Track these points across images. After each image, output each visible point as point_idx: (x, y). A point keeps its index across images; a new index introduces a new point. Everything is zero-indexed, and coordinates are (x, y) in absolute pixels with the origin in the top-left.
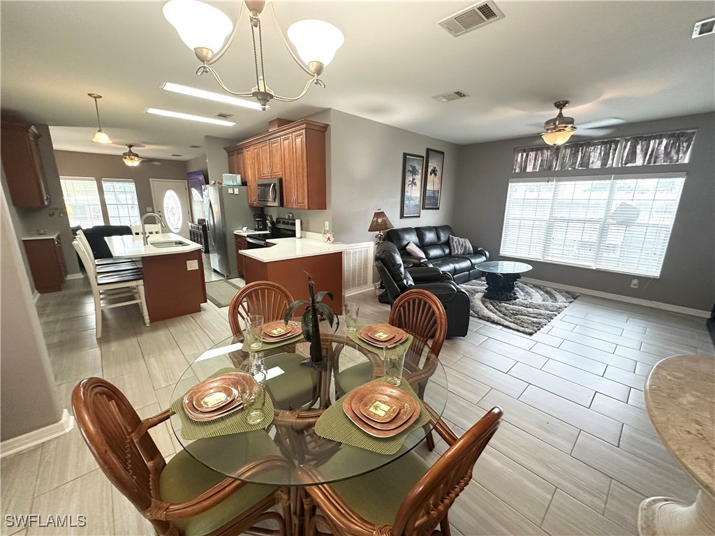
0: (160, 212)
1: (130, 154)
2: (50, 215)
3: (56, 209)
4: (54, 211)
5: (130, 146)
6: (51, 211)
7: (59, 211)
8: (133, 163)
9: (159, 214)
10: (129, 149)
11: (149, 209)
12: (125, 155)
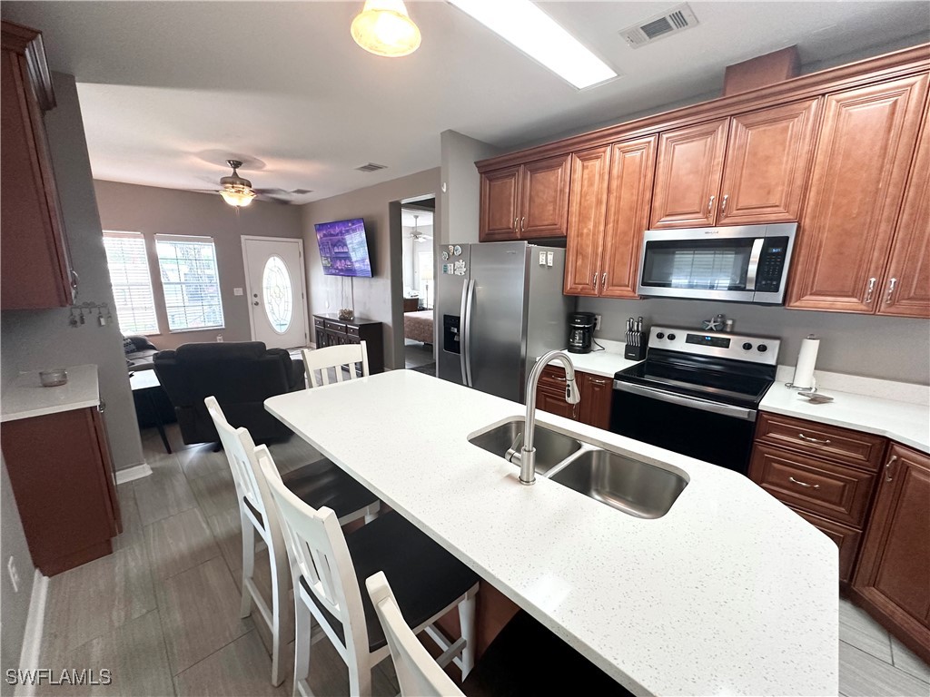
0: (256, 296)
1: (234, 180)
2: (74, 323)
3: (89, 305)
4: (85, 311)
5: (236, 164)
6: (77, 312)
7: (96, 311)
8: (239, 199)
9: (255, 300)
10: (232, 170)
11: (238, 292)
12: (224, 182)
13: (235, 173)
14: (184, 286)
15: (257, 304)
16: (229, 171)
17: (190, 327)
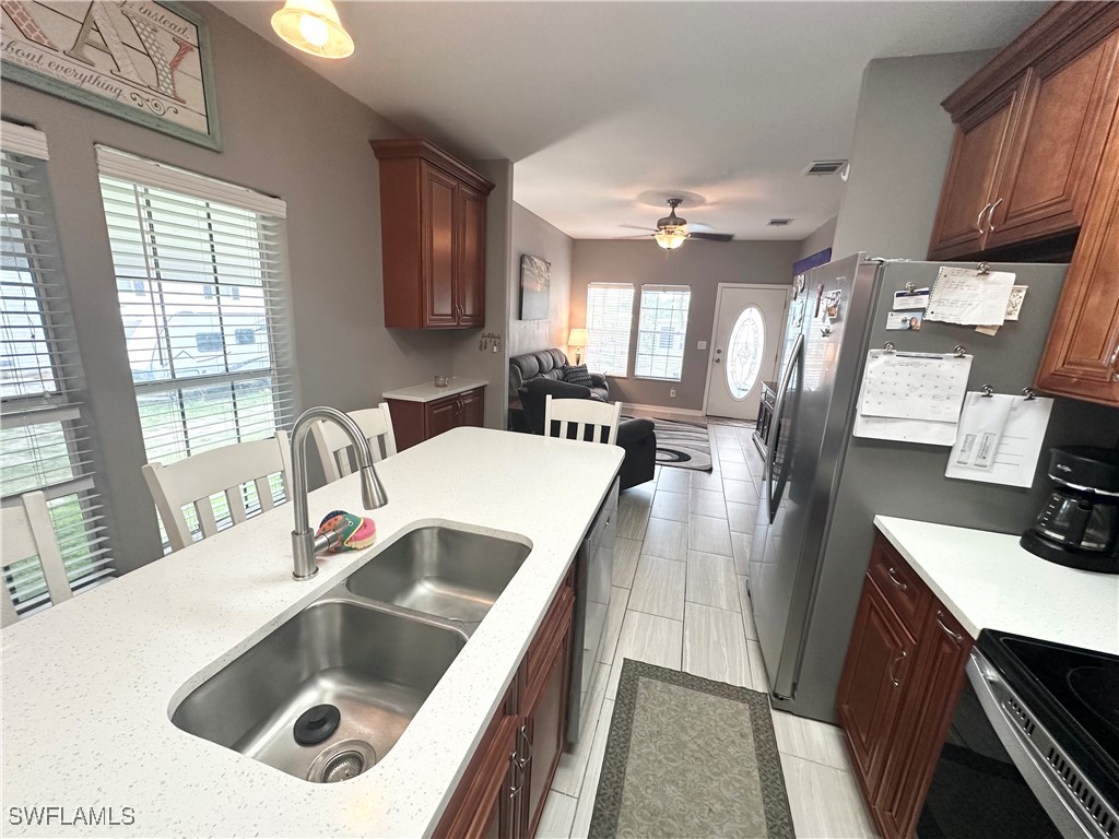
0: (718, 352)
1: (671, 221)
4: (488, 340)
5: (675, 203)
9: (718, 356)
10: (671, 209)
11: (702, 345)
12: (662, 224)
13: (673, 212)
14: (658, 336)
15: (718, 361)
16: (668, 211)
17: (668, 376)
